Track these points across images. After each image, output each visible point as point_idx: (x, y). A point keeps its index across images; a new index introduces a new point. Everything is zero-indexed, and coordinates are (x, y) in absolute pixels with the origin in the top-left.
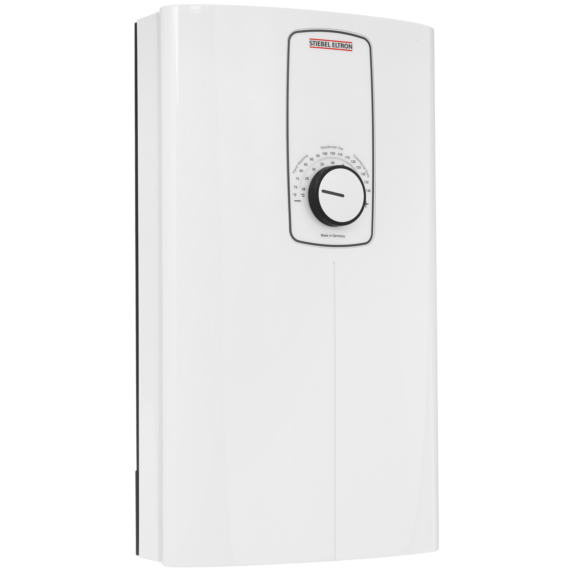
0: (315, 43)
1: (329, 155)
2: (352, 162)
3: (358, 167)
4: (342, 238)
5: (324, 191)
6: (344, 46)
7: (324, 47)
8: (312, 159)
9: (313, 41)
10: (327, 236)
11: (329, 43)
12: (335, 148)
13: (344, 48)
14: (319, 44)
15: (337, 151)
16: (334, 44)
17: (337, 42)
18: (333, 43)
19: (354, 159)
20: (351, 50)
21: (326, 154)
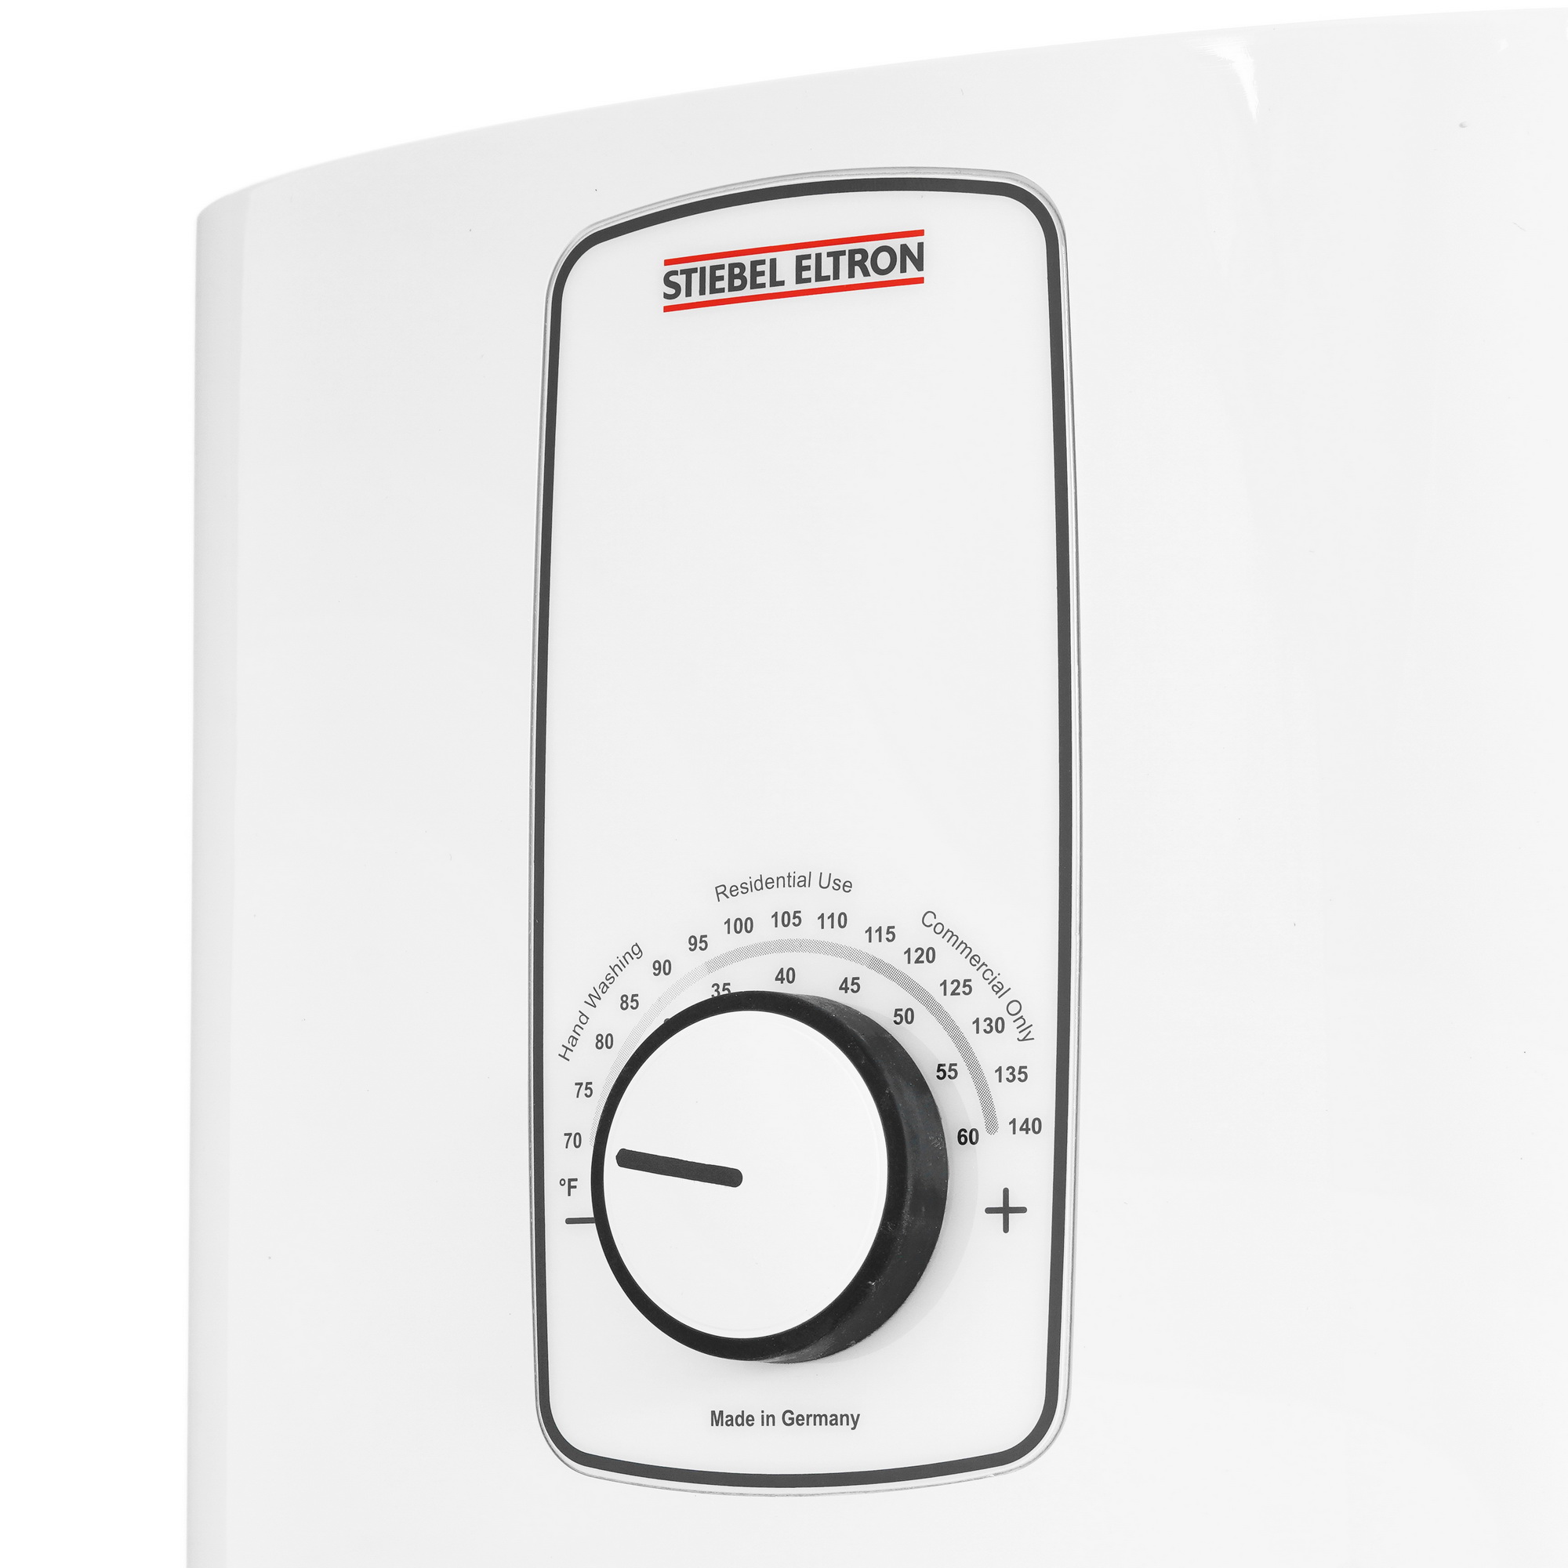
0: (696, 277)
1: (765, 931)
2: (914, 956)
3: (950, 988)
4: (844, 1429)
5: (630, 1159)
6: (868, 263)
7: (748, 291)
8: (662, 968)
9: (683, 272)
10: (749, 1420)
11: (773, 262)
12: (804, 882)
13: (866, 273)
14: (715, 279)
15: (812, 902)
16: (805, 263)
17: (824, 250)
18: (799, 259)
19: (927, 938)
20: (917, 274)
21: (743, 925)
